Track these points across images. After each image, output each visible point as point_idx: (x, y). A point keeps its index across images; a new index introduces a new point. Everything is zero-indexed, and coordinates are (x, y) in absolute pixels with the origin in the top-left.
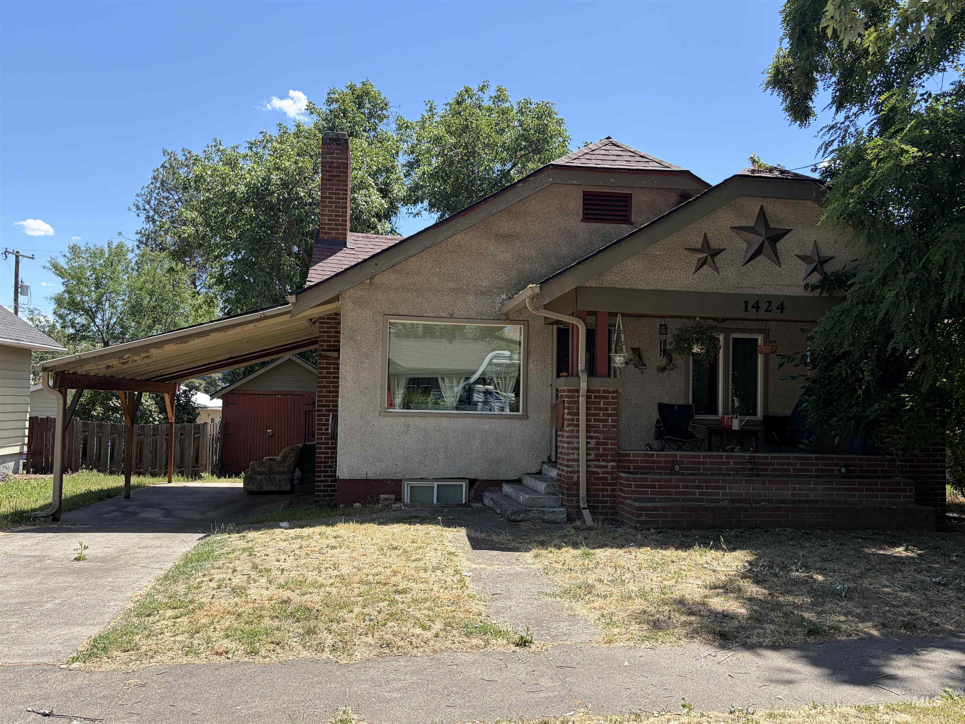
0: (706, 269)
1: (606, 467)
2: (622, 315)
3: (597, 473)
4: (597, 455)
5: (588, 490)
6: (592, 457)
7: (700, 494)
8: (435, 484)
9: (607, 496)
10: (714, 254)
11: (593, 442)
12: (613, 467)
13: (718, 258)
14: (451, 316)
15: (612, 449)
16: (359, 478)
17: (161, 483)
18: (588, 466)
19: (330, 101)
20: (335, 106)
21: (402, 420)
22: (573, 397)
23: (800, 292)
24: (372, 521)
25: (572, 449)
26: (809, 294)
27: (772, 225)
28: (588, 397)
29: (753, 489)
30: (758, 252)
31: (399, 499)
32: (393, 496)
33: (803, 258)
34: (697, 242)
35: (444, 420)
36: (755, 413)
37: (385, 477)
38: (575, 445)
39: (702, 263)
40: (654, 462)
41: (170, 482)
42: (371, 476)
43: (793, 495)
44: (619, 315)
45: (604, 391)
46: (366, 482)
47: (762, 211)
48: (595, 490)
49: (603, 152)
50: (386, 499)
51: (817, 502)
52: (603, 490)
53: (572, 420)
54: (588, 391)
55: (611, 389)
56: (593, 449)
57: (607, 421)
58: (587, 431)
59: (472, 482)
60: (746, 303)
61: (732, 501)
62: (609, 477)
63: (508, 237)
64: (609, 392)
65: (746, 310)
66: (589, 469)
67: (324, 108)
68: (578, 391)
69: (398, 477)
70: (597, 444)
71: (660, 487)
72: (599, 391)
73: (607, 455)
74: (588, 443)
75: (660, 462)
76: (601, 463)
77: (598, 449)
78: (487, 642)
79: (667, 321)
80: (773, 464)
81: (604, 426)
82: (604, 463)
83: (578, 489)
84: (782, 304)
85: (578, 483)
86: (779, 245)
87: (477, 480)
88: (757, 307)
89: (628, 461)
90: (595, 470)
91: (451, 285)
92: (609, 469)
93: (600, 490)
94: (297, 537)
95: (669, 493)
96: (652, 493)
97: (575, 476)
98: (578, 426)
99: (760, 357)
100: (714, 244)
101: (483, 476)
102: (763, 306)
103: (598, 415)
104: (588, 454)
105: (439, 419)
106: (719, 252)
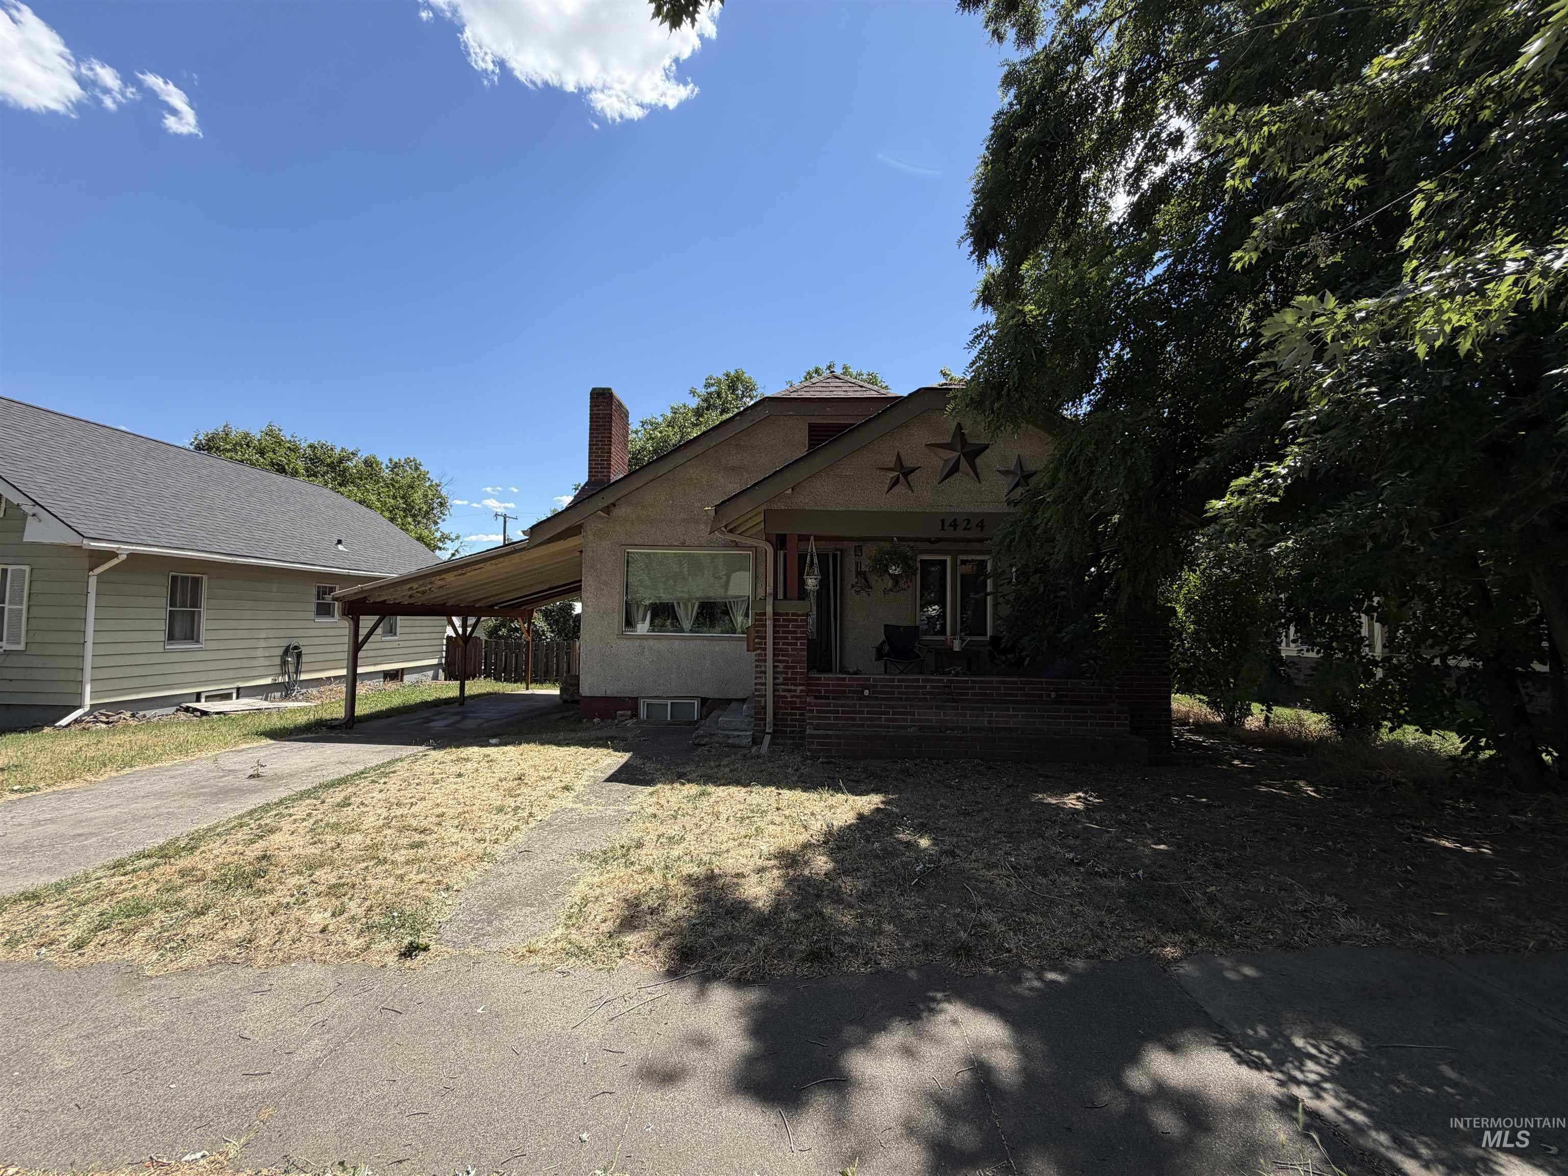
0: (900, 488)
1: (795, 691)
2: (818, 538)
3: (785, 697)
4: (785, 679)
5: (775, 714)
6: (780, 680)
7: (887, 720)
8: (669, 702)
9: (796, 720)
10: (907, 473)
12: (801, 691)
13: (912, 477)
14: (683, 545)
15: (802, 673)
16: (599, 695)
17: (519, 689)
18: (775, 690)
22: (761, 620)
23: (1003, 508)
25: (761, 672)
26: (1012, 510)
27: (971, 440)
28: (775, 620)
29: (945, 715)
30: (955, 469)
31: (635, 715)
32: (629, 713)
33: (1006, 473)
34: (891, 461)
36: (986, 635)
37: (623, 695)
38: (763, 669)
39: (896, 482)
40: (846, 686)
41: (527, 689)
42: (609, 694)
43: (990, 722)
44: (812, 537)
45: (793, 614)
46: (605, 699)
47: (959, 427)
48: (783, 714)
50: (622, 715)
52: (791, 714)
53: (760, 643)
54: (775, 614)
55: (800, 613)
56: (781, 673)
57: (796, 644)
58: (774, 655)
59: (704, 701)
60: (943, 521)
61: (921, 728)
62: (798, 701)
64: (798, 615)
65: (943, 529)
66: (777, 693)
68: (765, 614)
69: (635, 695)
70: (785, 667)
71: (843, 712)
72: (787, 614)
73: (796, 679)
74: (774, 667)
75: (852, 686)
76: (790, 687)
77: (787, 673)
79: (862, 543)
80: (974, 688)
81: (793, 650)
82: (793, 687)
83: (765, 714)
84: (982, 521)
85: (765, 708)
86: (978, 461)
87: (708, 699)
88: (954, 525)
89: (818, 685)
90: (783, 694)
91: (683, 516)
92: (798, 693)
93: (788, 714)
95: (854, 719)
96: (836, 719)
97: (763, 700)
98: (765, 649)
100: (908, 463)
101: (712, 694)
102: (961, 524)
103: (786, 638)
104: (774, 678)
105: (672, 641)
106: (913, 470)
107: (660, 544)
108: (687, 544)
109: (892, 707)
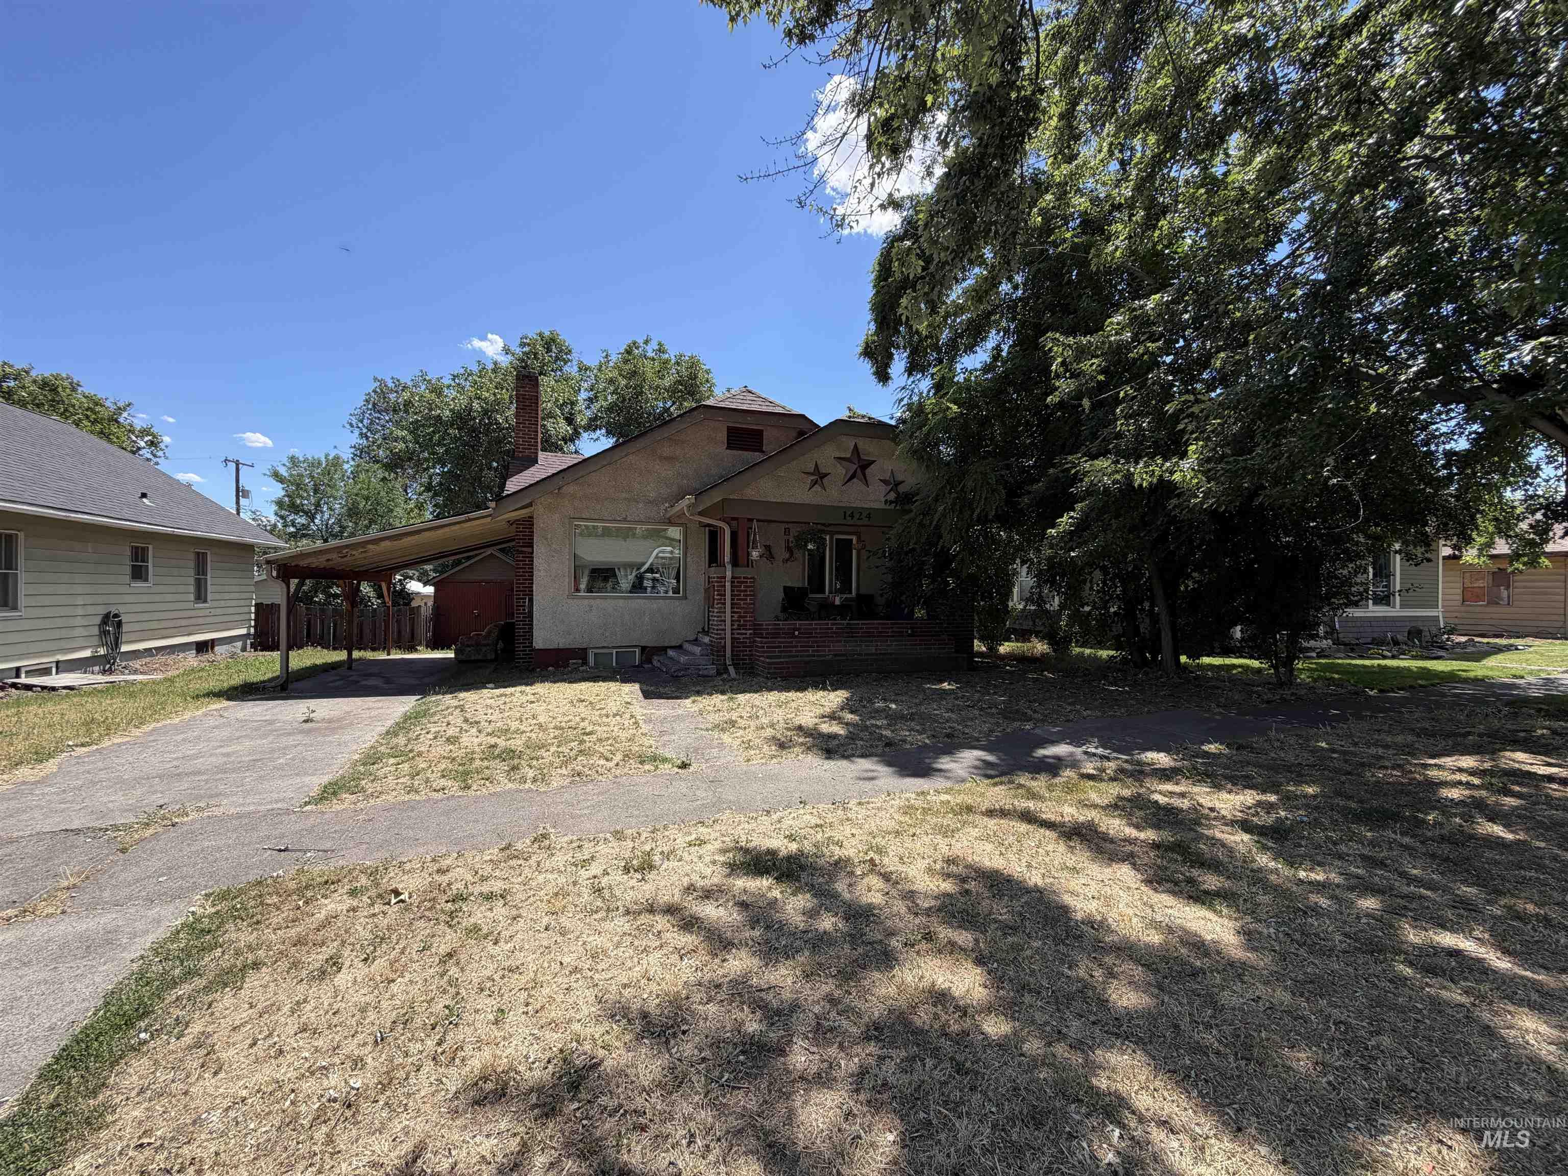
0: (817, 488)
1: (745, 634)
2: (758, 521)
3: (739, 638)
4: (739, 625)
5: (732, 651)
6: (735, 627)
7: (813, 651)
8: (614, 651)
9: (746, 655)
10: (823, 476)
11: (736, 616)
12: (750, 634)
13: (825, 480)
14: (625, 520)
15: (750, 621)
16: (552, 648)
17: (382, 656)
18: (732, 634)
19: (523, 345)
20: (526, 349)
21: (586, 602)
22: (721, 582)
23: (882, 506)
24: (564, 681)
25: (721, 621)
26: (887, 507)
27: (863, 457)
28: (732, 582)
29: (849, 647)
30: (853, 476)
31: (585, 662)
32: (580, 661)
33: (885, 482)
34: (811, 467)
35: (621, 601)
36: (851, 592)
37: (574, 647)
38: (723, 618)
39: (815, 483)
40: (780, 629)
41: (389, 654)
42: (561, 646)
43: (876, 650)
44: (755, 520)
45: (744, 578)
46: (558, 651)
47: (856, 445)
48: (737, 651)
49: (741, 397)
50: (575, 663)
51: (891, 654)
52: (743, 651)
53: (721, 600)
54: (732, 577)
55: (749, 576)
56: (736, 621)
57: (746, 600)
58: (732, 608)
59: (643, 649)
60: (845, 513)
61: (836, 655)
62: (748, 641)
63: (671, 459)
64: (748, 578)
65: (845, 518)
66: (733, 636)
67: (518, 351)
68: (725, 577)
69: (584, 646)
70: (739, 617)
71: (784, 647)
72: (740, 578)
73: (746, 625)
74: (732, 616)
75: (784, 629)
76: (742, 631)
77: (740, 621)
78: (657, 767)
79: (790, 526)
81: (744, 604)
82: (744, 631)
83: (725, 651)
84: (869, 514)
85: (725, 647)
86: (868, 471)
87: (647, 647)
88: (852, 516)
89: (762, 629)
90: (738, 636)
91: (624, 495)
92: (748, 636)
93: (741, 651)
94: (501, 695)
95: (791, 652)
96: (779, 652)
97: (723, 641)
98: (725, 604)
99: (854, 552)
100: (823, 471)
101: (651, 644)
102: (857, 515)
103: (740, 595)
104: (732, 625)
105: (612, 601)
106: (826, 475)
109: (816, 642)
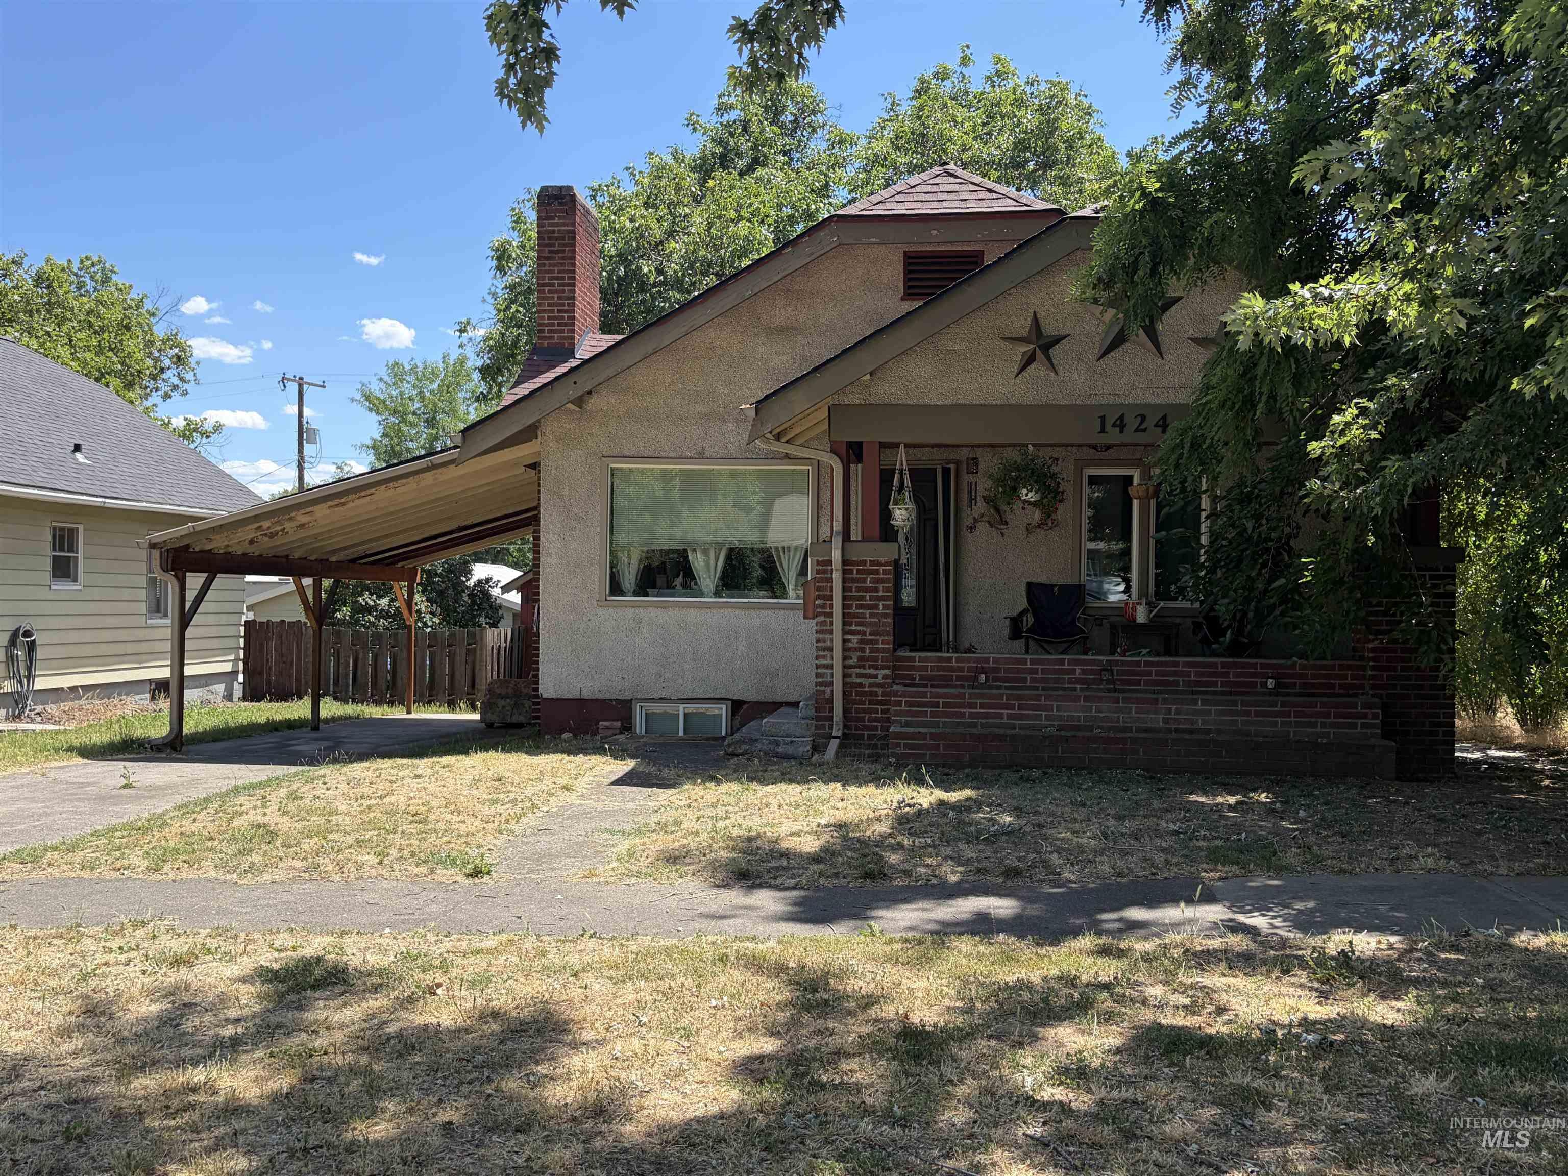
0: (1037, 369)
1: (876, 676)
2: (907, 446)
3: (860, 685)
4: (860, 659)
5: (845, 711)
6: (854, 661)
7: (1010, 717)
8: (681, 709)
9: (876, 720)
10: (1048, 343)
11: (855, 639)
12: (885, 677)
13: (1055, 352)
14: (701, 456)
15: (884, 650)
16: (571, 697)
17: (397, 713)
18: (845, 676)
21: (630, 612)
22: (825, 572)
25: (824, 649)
28: (845, 572)
29: (1099, 711)
30: (1122, 337)
31: (628, 727)
32: (618, 724)
33: (1201, 342)
34: (1023, 325)
35: (693, 613)
37: (607, 696)
38: (828, 644)
39: (1030, 360)
40: (952, 669)
41: (409, 712)
42: (586, 695)
43: (1165, 721)
44: (902, 446)
45: (872, 563)
46: (580, 703)
48: (858, 711)
49: (929, 189)
50: (608, 728)
52: (870, 711)
53: (824, 606)
54: (845, 562)
55: (882, 560)
56: (856, 649)
57: (876, 607)
58: (844, 624)
59: (736, 705)
60: (1103, 418)
61: (1061, 728)
62: (880, 691)
63: (785, 331)
64: (879, 564)
65: (1103, 431)
66: (848, 680)
68: (830, 562)
69: (627, 696)
70: (861, 641)
71: (946, 705)
72: (863, 563)
73: (876, 659)
74: (845, 641)
75: (961, 669)
76: (868, 671)
77: (863, 650)
78: (432, 871)
79: (979, 452)
80: (1149, 674)
81: (871, 615)
82: (872, 671)
83: (831, 710)
84: (1164, 418)
85: (830, 701)
86: (1160, 324)
87: (744, 702)
88: (1121, 424)
89: (912, 668)
90: (858, 681)
91: (700, 408)
92: (880, 680)
93: (865, 711)
95: (962, 715)
96: (933, 715)
97: (828, 689)
98: (830, 615)
100: (1050, 328)
101: (751, 696)
102: (1132, 422)
103: (862, 598)
104: (845, 658)
105: (685, 611)
106: (1059, 340)
107: (663, 454)
108: (707, 454)
109: (1019, 698)
